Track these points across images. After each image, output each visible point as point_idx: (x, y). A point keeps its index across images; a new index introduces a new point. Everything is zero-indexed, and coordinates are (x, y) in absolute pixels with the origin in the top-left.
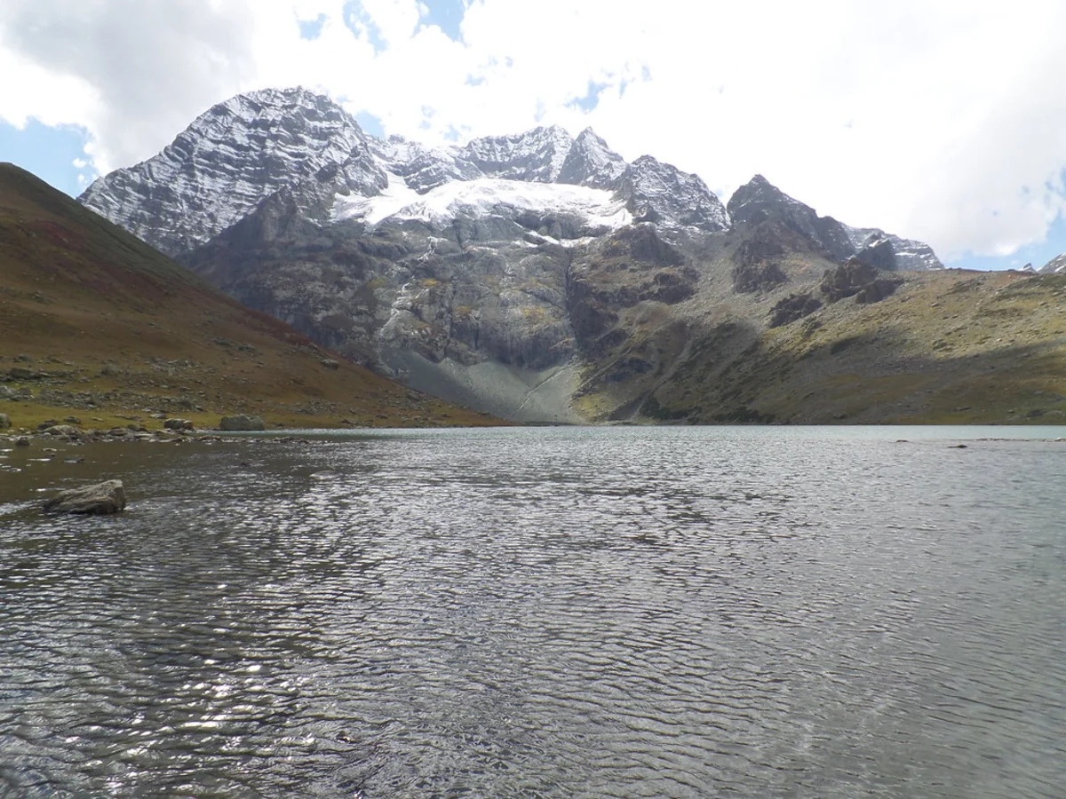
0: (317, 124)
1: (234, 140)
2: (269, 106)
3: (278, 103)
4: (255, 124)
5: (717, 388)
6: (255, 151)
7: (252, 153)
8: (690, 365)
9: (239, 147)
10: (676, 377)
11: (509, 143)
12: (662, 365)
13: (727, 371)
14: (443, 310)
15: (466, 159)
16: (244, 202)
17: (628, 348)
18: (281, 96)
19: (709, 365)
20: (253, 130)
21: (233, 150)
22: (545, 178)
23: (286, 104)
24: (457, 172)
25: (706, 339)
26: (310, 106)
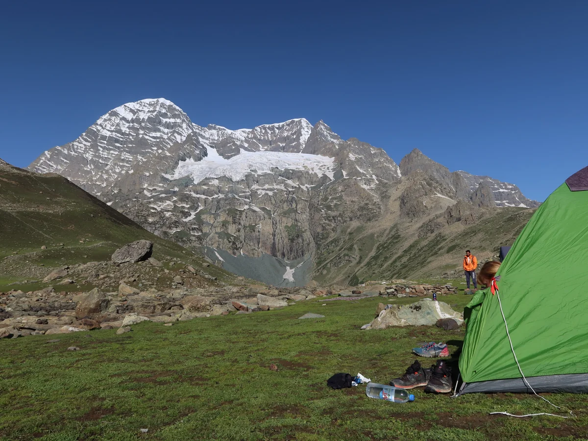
0: (168, 120)
1: (121, 130)
2: (140, 111)
3: (146, 109)
4: (133, 121)
5: (389, 271)
6: (133, 136)
7: (131, 137)
8: (375, 258)
9: (123, 134)
10: (368, 264)
11: (276, 129)
12: (361, 258)
13: (395, 261)
14: (240, 227)
15: (251, 138)
16: (125, 164)
17: (342, 248)
18: (147, 106)
19: (386, 258)
20: (131, 124)
21: (119, 135)
22: (296, 149)
23: (150, 110)
24: (246, 145)
25: (385, 243)
26: (164, 111)
